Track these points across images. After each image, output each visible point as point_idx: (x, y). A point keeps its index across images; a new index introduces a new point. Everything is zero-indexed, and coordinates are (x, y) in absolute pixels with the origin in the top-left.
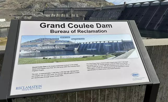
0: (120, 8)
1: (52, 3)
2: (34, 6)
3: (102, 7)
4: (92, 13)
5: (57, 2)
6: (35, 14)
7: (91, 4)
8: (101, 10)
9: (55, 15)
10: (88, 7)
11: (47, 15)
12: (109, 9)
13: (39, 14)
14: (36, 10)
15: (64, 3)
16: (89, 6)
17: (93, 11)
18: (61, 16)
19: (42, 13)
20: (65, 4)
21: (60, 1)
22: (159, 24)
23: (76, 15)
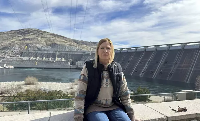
1: (36, 45)
2: (12, 47)
3: (92, 51)
4: (82, 58)
5: (43, 44)
6: (9, 57)
7: (83, 48)
9: (35, 58)
10: (79, 51)
11: (25, 58)
13: (15, 56)
14: (12, 52)
15: (50, 46)
16: (81, 49)
17: (83, 55)
18: (42, 60)
19: (19, 56)
20: (52, 46)
21: (46, 43)
22: (144, 71)
23: (61, 59)
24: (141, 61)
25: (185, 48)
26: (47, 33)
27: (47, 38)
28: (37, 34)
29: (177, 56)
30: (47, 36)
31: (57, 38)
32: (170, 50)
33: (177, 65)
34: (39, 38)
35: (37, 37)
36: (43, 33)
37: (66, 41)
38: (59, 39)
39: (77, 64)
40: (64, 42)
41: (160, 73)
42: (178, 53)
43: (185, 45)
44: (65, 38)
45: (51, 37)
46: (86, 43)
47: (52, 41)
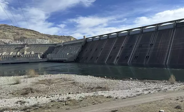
0: (81, 43)
1: (2, 40)
3: (63, 43)
4: (53, 50)
5: (10, 38)
7: (55, 41)
8: (62, 46)
12: (70, 44)
15: (18, 40)
16: (52, 42)
17: (54, 48)
18: (9, 54)
20: (21, 40)
21: (14, 37)
22: (118, 58)
23: (30, 53)
24: (114, 48)
25: (159, 29)
26: (16, 28)
27: (16, 33)
28: (4, 29)
29: (151, 39)
30: (16, 31)
31: (26, 32)
32: (143, 33)
33: (153, 48)
34: (6, 33)
35: (4, 32)
36: (11, 28)
37: (36, 35)
38: (29, 33)
39: (47, 57)
40: (34, 36)
41: (136, 57)
42: (152, 35)
43: (159, 26)
44: (36, 32)
45: (20, 31)
46: (59, 37)
47: (21, 35)
